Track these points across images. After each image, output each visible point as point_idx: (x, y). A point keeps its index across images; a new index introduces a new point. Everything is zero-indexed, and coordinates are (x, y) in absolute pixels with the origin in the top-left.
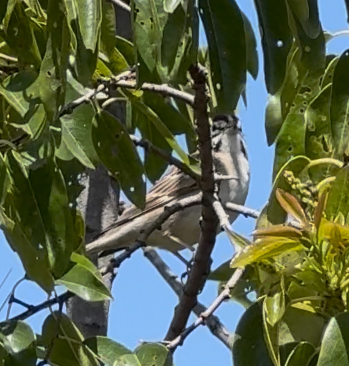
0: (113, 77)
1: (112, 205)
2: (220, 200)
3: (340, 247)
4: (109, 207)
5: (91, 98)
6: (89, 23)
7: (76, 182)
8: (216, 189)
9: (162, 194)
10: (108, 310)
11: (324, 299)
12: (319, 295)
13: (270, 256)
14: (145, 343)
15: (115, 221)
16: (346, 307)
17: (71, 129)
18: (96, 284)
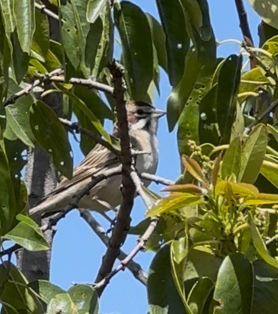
0: (47, 73)
1: (52, 176)
2: (136, 171)
3: (232, 201)
4: (50, 177)
5: (29, 90)
6: (26, 31)
7: (20, 157)
8: (133, 162)
9: (91, 166)
10: (50, 260)
11: (221, 243)
12: (216, 239)
13: (177, 208)
14: (75, 285)
15: (55, 188)
16: (238, 249)
17: (15, 116)
18: (37, 238)
